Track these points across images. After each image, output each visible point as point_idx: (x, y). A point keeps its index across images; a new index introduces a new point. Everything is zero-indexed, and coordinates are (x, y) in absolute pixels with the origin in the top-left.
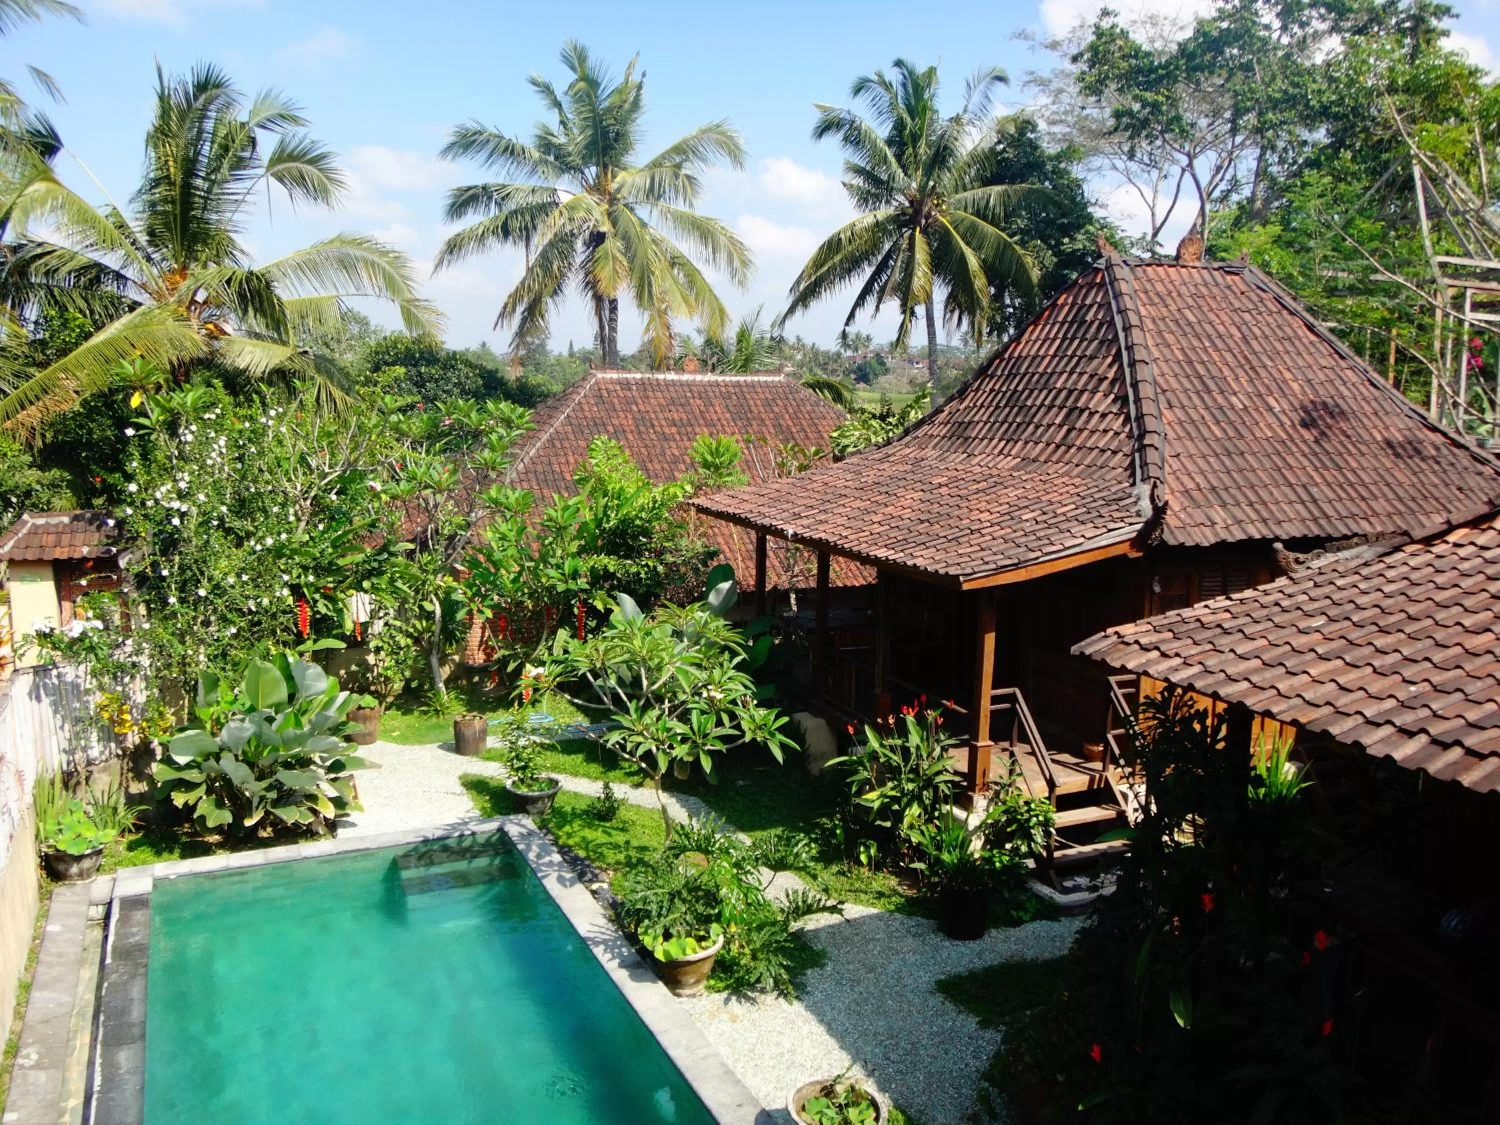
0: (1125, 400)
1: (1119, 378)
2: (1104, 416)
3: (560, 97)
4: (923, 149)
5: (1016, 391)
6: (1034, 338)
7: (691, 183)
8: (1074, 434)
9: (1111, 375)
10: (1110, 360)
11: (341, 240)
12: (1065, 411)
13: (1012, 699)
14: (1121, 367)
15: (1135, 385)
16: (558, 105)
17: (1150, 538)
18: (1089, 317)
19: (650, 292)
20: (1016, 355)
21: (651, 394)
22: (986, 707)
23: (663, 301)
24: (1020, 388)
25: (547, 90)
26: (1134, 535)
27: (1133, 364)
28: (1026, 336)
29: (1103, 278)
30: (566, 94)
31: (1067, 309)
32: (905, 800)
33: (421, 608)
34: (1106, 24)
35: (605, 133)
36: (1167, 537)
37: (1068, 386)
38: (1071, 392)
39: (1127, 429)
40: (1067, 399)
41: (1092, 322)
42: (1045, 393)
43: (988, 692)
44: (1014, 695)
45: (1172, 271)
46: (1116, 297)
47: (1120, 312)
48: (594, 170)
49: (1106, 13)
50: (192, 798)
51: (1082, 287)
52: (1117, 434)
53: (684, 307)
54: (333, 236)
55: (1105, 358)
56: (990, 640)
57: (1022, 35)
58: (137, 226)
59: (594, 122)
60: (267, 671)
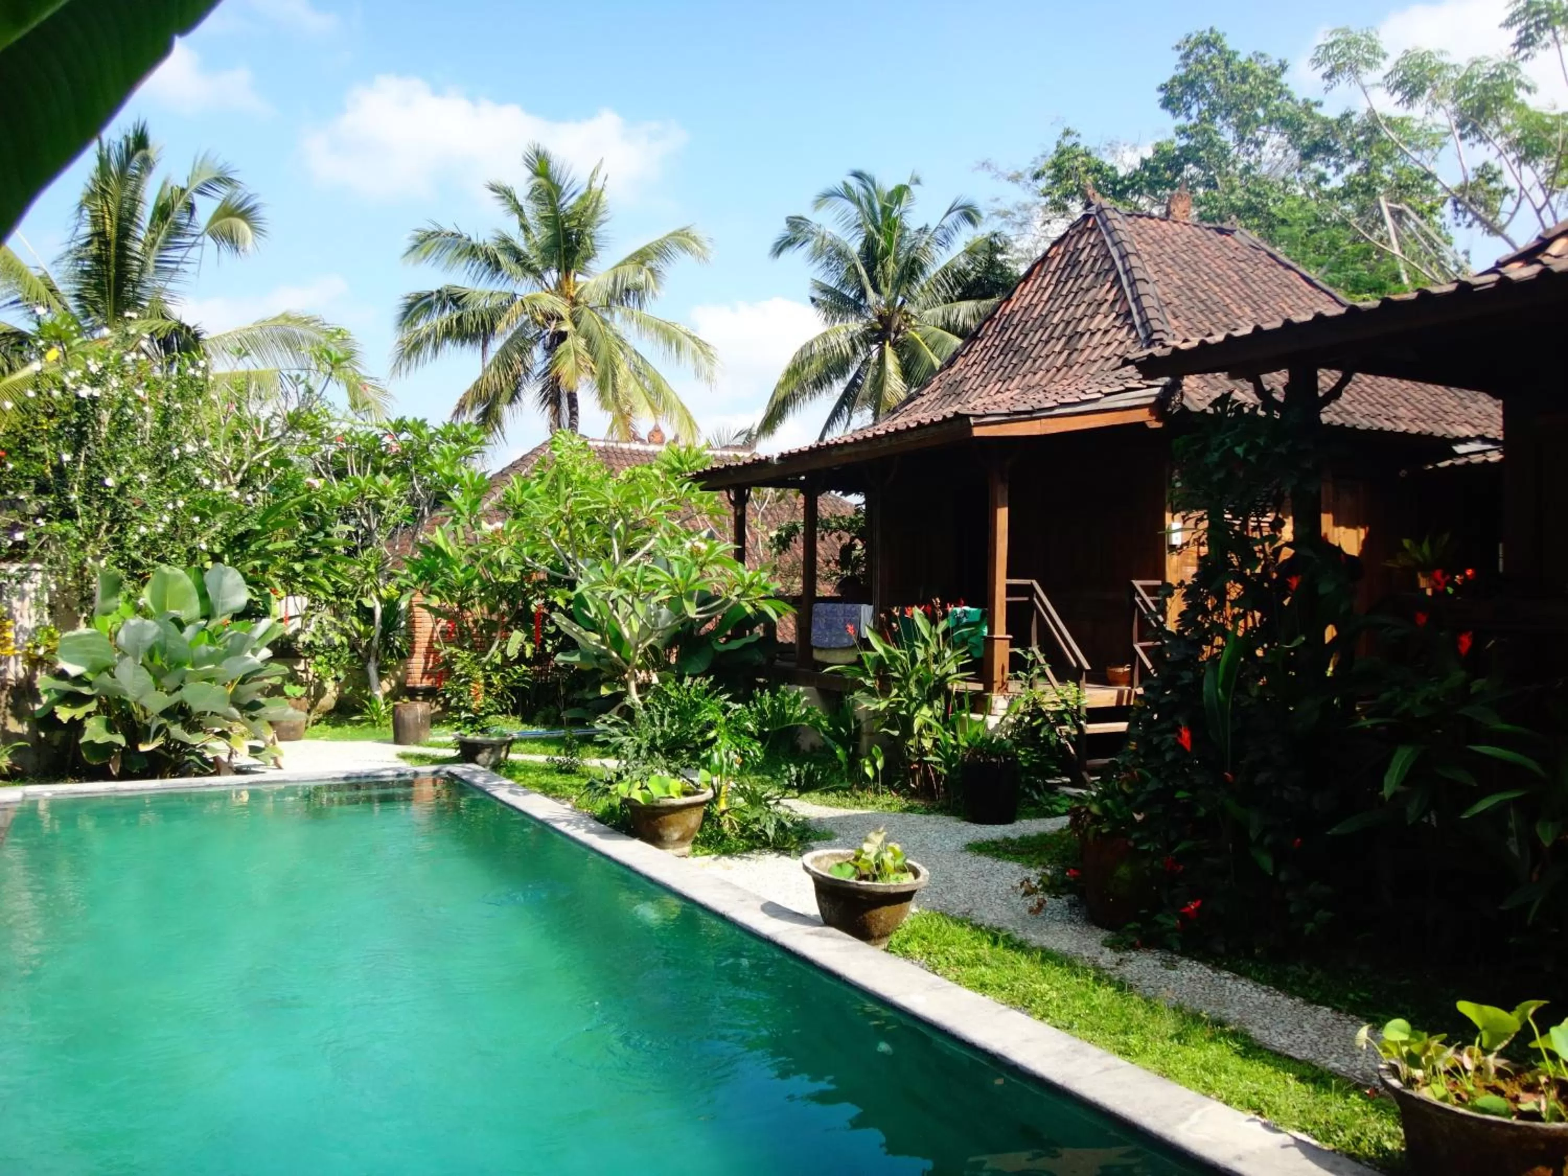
0: (1129, 313)
1: (1121, 297)
2: (1106, 332)
3: (522, 201)
4: (891, 268)
5: (1010, 339)
6: (1025, 292)
7: (653, 275)
8: (1075, 355)
9: (1111, 297)
10: (1108, 285)
11: (286, 317)
12: (1064, 340)
13: (1030, 590)
14: (1121, 288)
15: (1137, 299)
16: (519, 210)
17: (1168, 405)
18: (1083, 257)
19: (614, 385)
20: (1007, 312)
21: (614, 461)
22: (1001, 600)
23: (626, 402)
24: (1014, 336)
25: (506, 194)
26: (1152, 400)
27: (1132, 284)
28: (1017, 294)
29: (1095, 221)
30: (528, 198)
31: (1058, 258)
32: (914, 705)
33: (359, 603)
34: (1068, 142)
35: (567, 234)
36: (1186, 402)
37: (1065, 318)
38: (1068, 323)
39: (1133, 335)
40: (1065, 329)
41: (1086, 262)
42: (1041, 331)
43: (1001, 581)
44: (1032, 585)
45: (1163, 224)
46: (1109, 234)
47: (1115, 244)
48: (554, 273)
49: (1067, 133)
50: (79, 713)
51: (1072, 237)
52: (1121, 343)
53: (648, 410)
54: (278, 313)
55: (1102, 286)
56: (1003, 516)
57: (986, 165)
58: (67, 289)
59: (556, 222)
60: (178, 578)
